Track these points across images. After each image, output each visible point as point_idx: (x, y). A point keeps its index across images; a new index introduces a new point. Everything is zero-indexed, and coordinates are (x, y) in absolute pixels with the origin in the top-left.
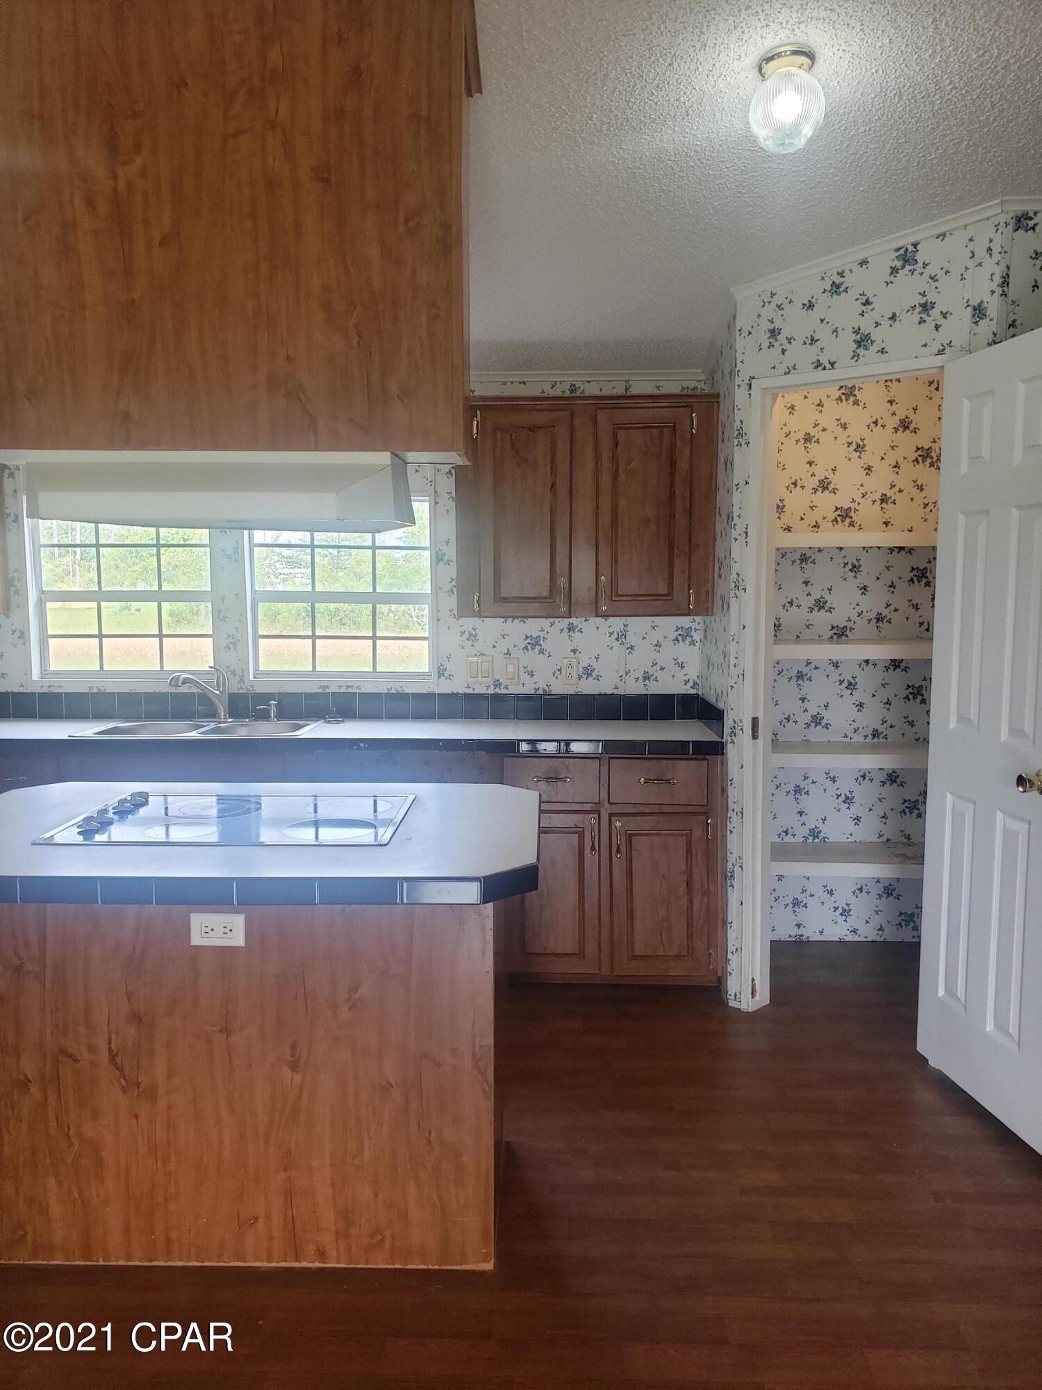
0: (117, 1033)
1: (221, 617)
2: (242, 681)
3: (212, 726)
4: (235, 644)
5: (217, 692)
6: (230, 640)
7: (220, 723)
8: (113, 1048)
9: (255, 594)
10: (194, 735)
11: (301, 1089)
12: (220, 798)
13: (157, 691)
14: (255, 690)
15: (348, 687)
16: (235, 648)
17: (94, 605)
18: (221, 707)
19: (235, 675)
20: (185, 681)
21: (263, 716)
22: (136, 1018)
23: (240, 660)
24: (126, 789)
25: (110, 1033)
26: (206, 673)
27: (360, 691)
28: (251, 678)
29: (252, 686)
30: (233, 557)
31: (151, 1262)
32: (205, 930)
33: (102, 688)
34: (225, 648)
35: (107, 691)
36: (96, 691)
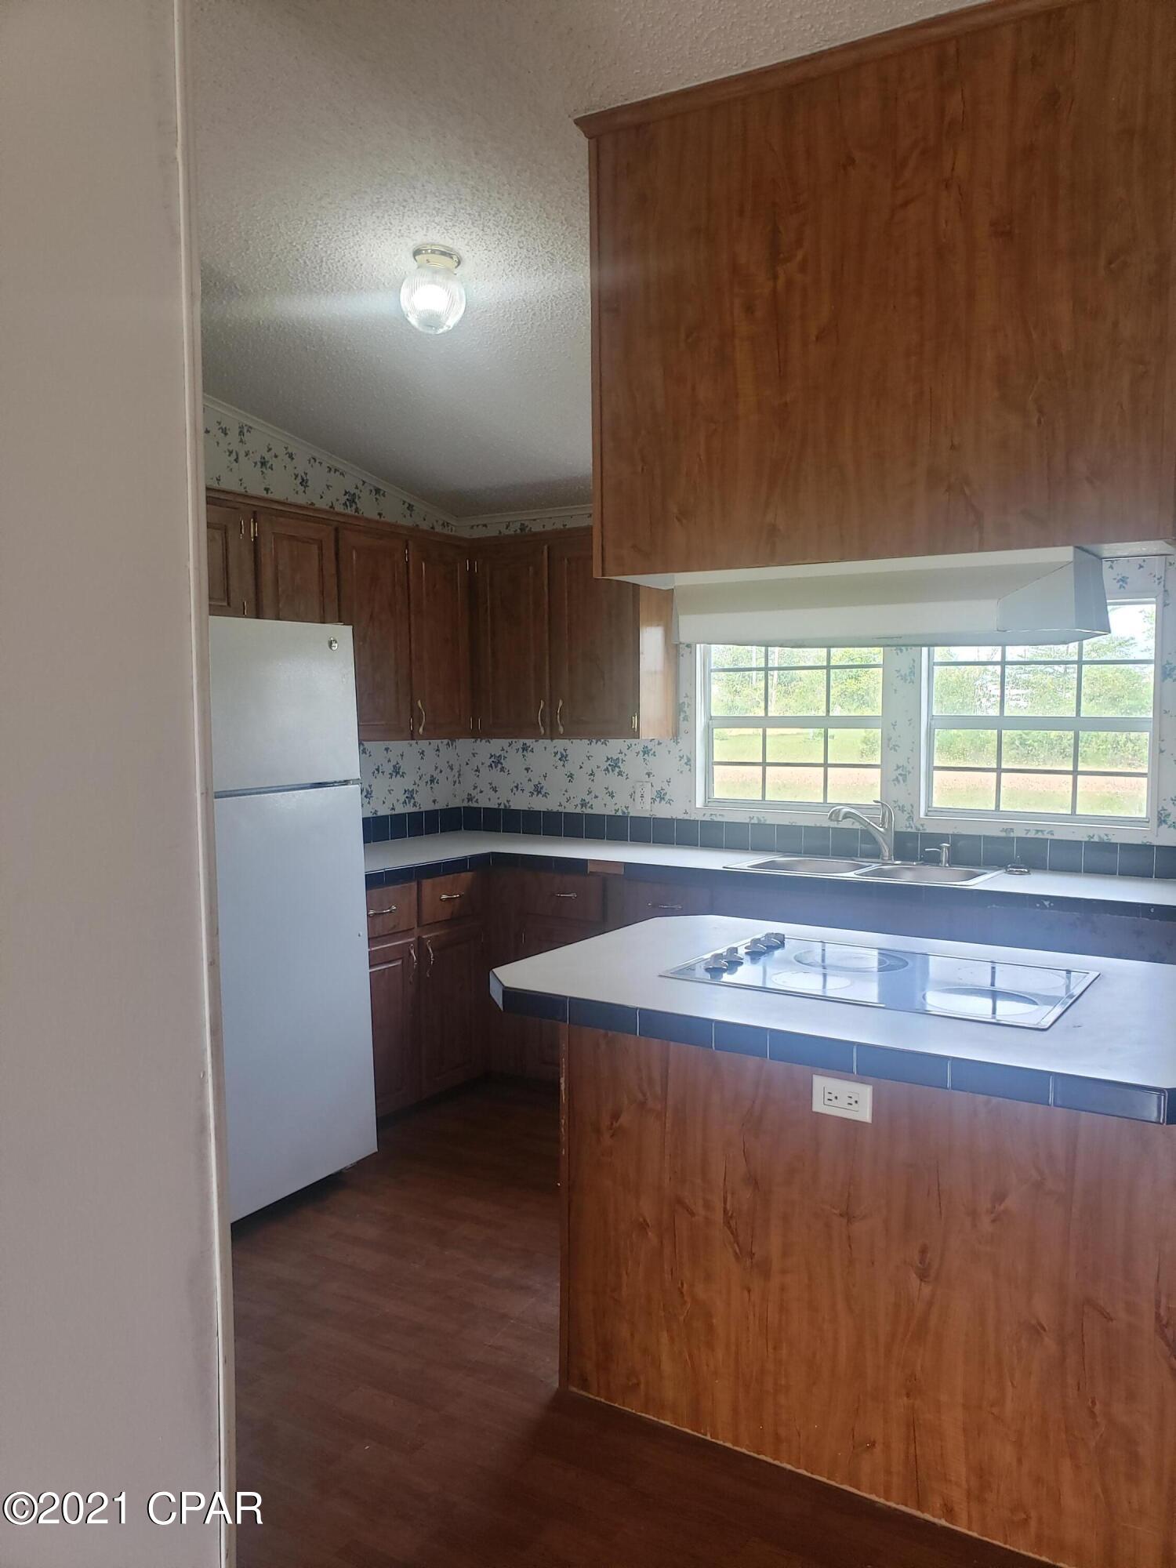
0: (733, 1194)
1: (891, 746)
2: (911, 818)
3: (874, 867)
4: (905, 777)
5: (882, 830)
6: (900, 771)
7: (884, 864)
8: (728, 1208)
9: (932, 719)
10: (851, 875)
11: (930, 1304)
12: (882, 952)
13: (818, 825)
14: (924, 829)
15: (1037, 831)
16: (904, 781)
17: (760, 731)
18: (886, 847)
19: (903, 811)
20: (847, 816)
21: (933, 860)
22: (753, 1181)
23: (909, 794)
24: (762, 928)
25: (726, 1193)
26: (868, 807)
27: (1052, 837)
28: (922, 815)
29: (922, 825)
30: (909, 678)
31: (759, 1454)
32: (828, 1096)
33: (762, 819)
34: (893, 780)
35: (768, 822)
36: (756, 822)
